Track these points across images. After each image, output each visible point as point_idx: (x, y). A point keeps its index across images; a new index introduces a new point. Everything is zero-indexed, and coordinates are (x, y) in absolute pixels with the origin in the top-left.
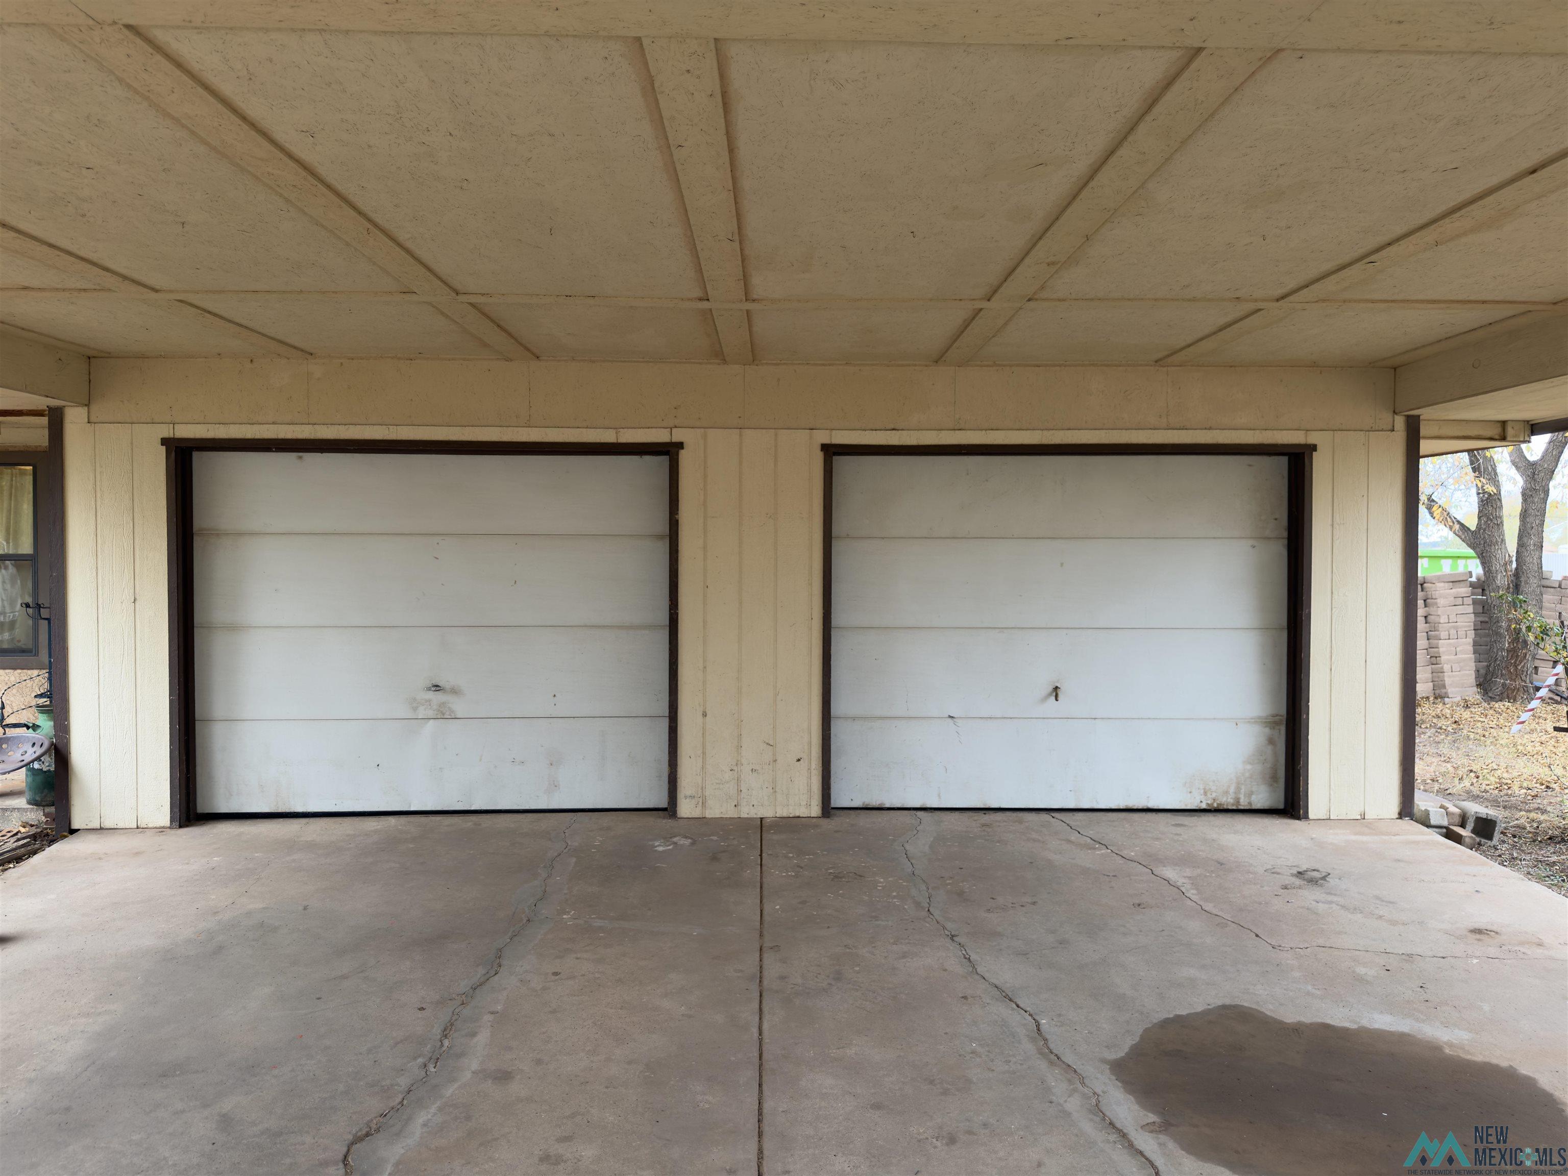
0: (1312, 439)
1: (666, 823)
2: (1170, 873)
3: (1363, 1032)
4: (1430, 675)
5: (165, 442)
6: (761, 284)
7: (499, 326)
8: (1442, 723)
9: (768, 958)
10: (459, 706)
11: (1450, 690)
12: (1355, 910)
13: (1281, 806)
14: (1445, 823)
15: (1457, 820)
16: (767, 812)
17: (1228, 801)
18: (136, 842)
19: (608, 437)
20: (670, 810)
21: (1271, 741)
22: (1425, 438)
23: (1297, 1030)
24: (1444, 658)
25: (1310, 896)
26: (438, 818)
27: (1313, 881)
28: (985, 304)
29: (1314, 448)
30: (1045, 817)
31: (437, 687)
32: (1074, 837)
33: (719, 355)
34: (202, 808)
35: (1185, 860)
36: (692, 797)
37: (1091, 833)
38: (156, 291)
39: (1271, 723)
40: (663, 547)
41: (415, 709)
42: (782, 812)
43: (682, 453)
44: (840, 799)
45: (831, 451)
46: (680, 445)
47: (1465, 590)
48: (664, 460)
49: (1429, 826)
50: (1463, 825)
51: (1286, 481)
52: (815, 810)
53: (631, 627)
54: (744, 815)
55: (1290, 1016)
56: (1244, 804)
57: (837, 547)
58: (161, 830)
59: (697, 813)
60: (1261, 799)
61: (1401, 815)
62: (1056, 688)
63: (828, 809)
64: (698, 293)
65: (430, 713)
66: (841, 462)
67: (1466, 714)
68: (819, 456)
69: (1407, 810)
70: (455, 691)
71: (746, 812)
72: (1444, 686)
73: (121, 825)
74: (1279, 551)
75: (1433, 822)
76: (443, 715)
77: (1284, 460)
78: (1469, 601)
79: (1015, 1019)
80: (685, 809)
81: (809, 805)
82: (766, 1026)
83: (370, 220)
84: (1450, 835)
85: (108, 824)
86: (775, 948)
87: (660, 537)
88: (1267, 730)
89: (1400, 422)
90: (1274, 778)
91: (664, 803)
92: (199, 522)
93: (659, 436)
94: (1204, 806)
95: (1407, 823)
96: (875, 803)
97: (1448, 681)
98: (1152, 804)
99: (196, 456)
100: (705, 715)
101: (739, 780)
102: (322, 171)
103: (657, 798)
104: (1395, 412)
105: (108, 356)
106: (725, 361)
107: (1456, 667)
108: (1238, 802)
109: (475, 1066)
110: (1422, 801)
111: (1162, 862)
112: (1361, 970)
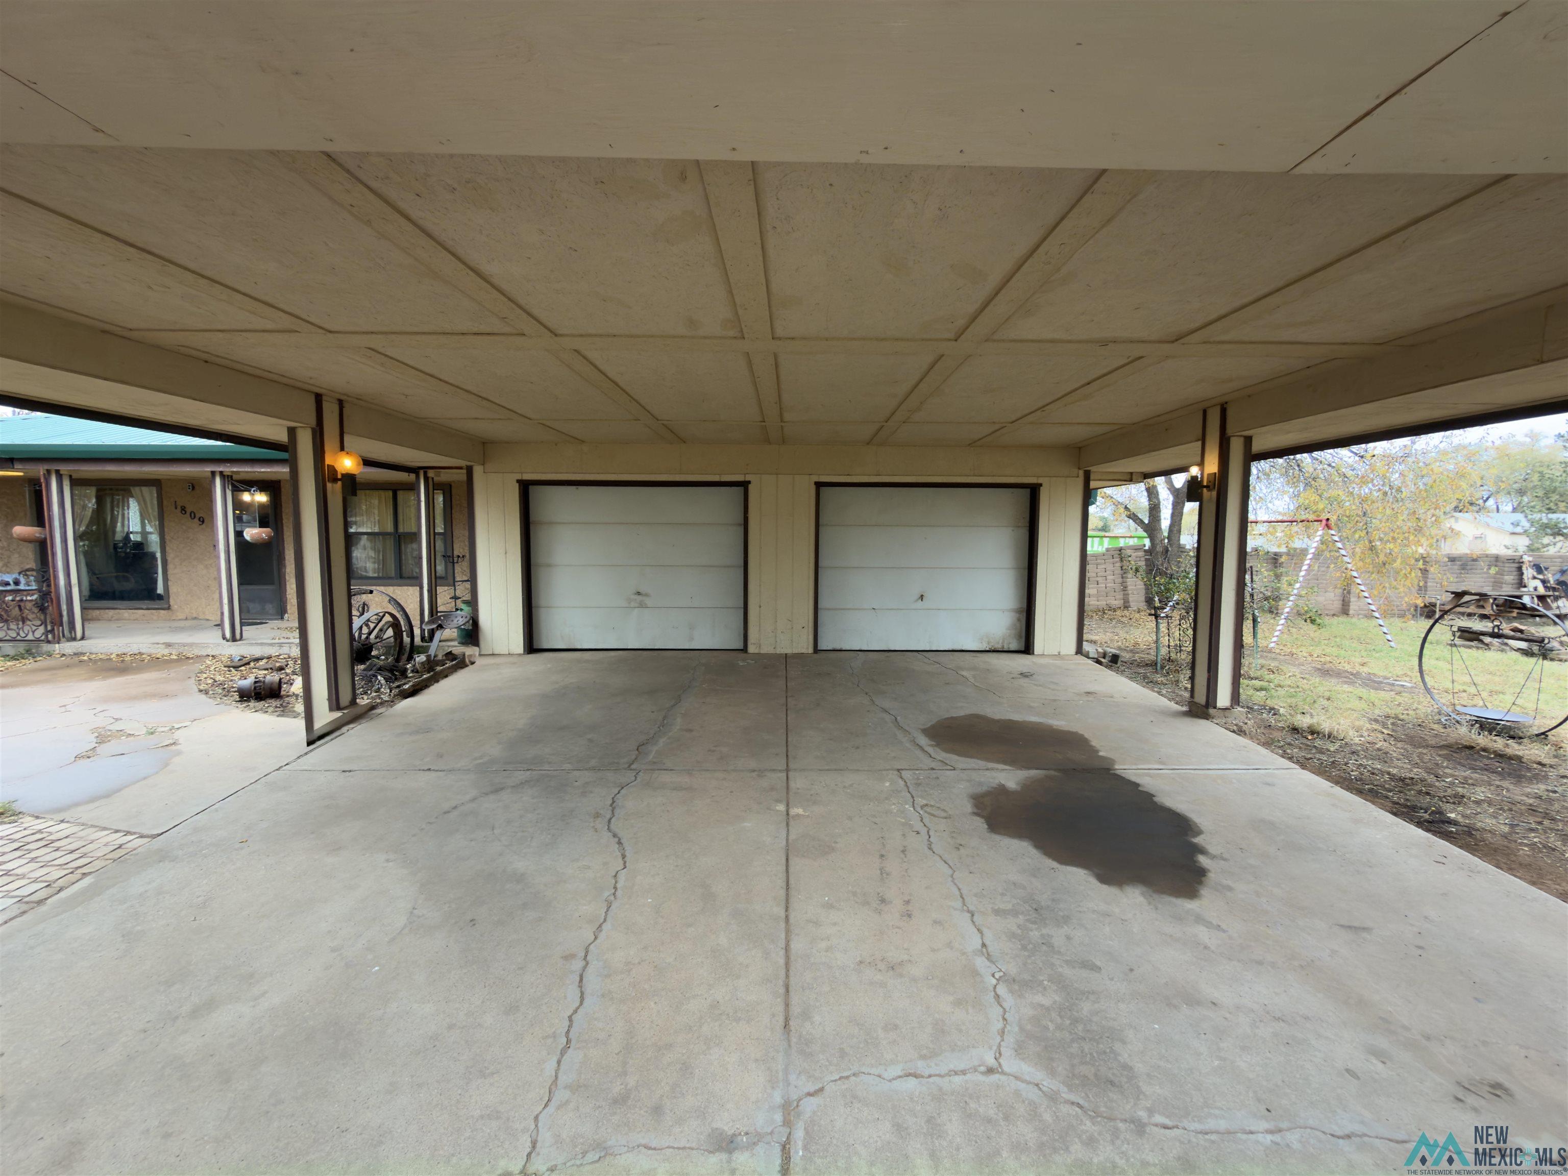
0: (1040, 481)
1: (743, 655)
2: (964, 673)
3: (1024, 722)
4: (1122, 597)
5: (518, 481)
6: (787, 416)
7: (671, 431)
8: (1124, 619)
9: (789, 700)
10: (648, 602)
11: (1132, 604)
12: (1040, 686)
13: (1023, 649)
14: (1096, 656)
15: (1102, 655)
16: (788, 651)
17: (998, 646)
18: (511, 659)
19: (716, 478)
20: (745, 649)
21: (1019, 620)
22: (1094, 480)
23: (998, 721)
24: (1129, 588)
25: (1023, 682)
26: (640, 652)
27: (1026, 676)
28: (885, 424)
29: (1041, 485)
30: (916, 654)
31: (639, 593)
32: (926, 661)
33: (768, 441)
34: (535, 647)
35: (974, 669)
36: (754, 644)
37: (935, 660)
38: (530, 419)
39: (1018, 611)
40: (742, 529)
41: (629, 603)
42: (796, 651)
43: (750, 486)
44: (823, 645)
45: (819, 485)
46: (749, 482)
47: (1141, 554)
48: (741, 489)
49: (1088, 658)
50: (1104, 658)
51: (1029, 501)
52: (811, 650)
53: (728, 567)
54: (778, 652)
55: (997, 717)
56: (1006, 648)
57: (822, 530)
58: (520, 655)
59: (756, 651)
60: (1014, 646)
61: (1077, 653)
62: (922, 596)
63: (816, 650)
64: (761, 419)
65: (637, 605)
66: (823, 490)
67: (1137, 615)
68: (813, 487)
69: (1079, 651)
70: (647, 595)
71: (779, 651)
72: (1129, 602)
73: (502, 653)
74: (1024, 533)
75: (1091, 656)
76: (642, 606)
77: (1028, 490)
78: (1143, 559)
79: (887, 718)
80: (752, 649)
81: (808, 648)
82: (789, 718)
83: (632, 398)
84: (1098, 662)
85: (496, 652)
86: (792, 696)
87: (740, 525)
88: (1018, 615)
89: (1081, 473)
90: (1020, 637)
91: (742, 648)
92: (532, 518)
93: (740, 478)
94: (988, 649)
95: (1079, 657)
96: (838, 647)
97: (1131, 599)
98: (964, 648)
99: (531, 487)
100: (760, 607)
101: (776, 637)
102: (620, 384)
103: (740, 645)
104: (1079, 469)
105: (492, 442)
106: (770, 443)
107: (1135, 592)
108: (1003, 647)
109: (678, 727)
110: (1086, 647)
111: (962, 669)
112: (1032, 704)
